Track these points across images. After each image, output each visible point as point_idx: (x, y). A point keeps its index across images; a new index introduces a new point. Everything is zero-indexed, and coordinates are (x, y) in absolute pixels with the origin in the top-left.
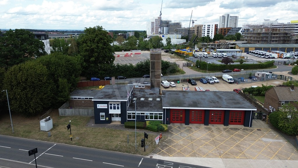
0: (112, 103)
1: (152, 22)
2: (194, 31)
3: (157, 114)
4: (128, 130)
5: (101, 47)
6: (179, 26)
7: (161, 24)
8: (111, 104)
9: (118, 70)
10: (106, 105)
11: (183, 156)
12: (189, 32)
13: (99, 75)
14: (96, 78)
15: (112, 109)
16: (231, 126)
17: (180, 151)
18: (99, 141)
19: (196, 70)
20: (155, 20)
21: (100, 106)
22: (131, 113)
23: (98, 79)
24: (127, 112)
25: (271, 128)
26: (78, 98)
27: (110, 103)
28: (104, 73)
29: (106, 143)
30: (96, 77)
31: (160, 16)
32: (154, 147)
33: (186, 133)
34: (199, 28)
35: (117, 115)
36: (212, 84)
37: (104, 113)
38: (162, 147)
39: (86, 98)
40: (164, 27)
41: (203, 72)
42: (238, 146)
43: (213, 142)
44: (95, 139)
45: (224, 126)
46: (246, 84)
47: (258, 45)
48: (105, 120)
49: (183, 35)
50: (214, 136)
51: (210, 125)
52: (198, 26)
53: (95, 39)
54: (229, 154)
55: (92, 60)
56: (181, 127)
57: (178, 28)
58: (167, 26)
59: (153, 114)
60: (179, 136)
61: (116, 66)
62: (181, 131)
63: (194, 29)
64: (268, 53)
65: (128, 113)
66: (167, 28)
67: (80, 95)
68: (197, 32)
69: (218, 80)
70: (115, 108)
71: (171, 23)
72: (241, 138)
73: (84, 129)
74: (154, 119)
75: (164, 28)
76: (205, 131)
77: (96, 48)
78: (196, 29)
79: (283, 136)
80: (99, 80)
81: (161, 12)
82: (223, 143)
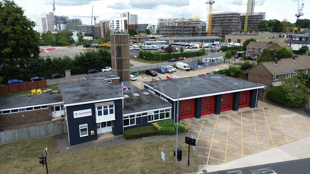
0: (101, 105)
1: (42, 18)
2: (99, 27)
3: (164, 111)
4: (134, 143)
5: (21, 32)
6: (79, 23)
7: (56, 21)
8: (100, 108)
9: (50, 66)
10: (90, 110)
11: (239, 157)
12: (93, 29)
13: (21, 75)
14: (16, 81)
15: (101, 115)
16: (241, 110)
17: (228, 151)
18: (105, 171)
19: (142, 62)
20: (46, 16)
21: (78, 113)
22: (128, 117)
23: (20, 81)
24: (124, 115)
25: (273, 105)
26: (12, 111)
27: (97, 106)
28: (28, 72)
29: (120, 171)
30: (16, 79)
31: (53, 10)
32: (195, 156)
33: (209, 129)
34: (104, 24)
35: (104, 124)
36: (171, 73)
37: (87, 124)
38: (201, 152)
39: (27, 109)
40: (61, 23)
41: (150, 63)
42: (272, 129)
43: (247, 131)
44: (94, 170)
45: (234, 111)
46: (201, 70)
47: (175, 38)
48: (87, 135)
49: (86, 33)
50: (239, 125)
51: (221, 113)
52: (103, 23)
53: (7, 19)
54: (277, 141)
55: (7, 51)
56: (195, 122)
57: (78, 25)
58: (65, 23)
59: (158, 112)
60: (205, 133)
61: (44, 61)
62: (201, 127)
63: (99, 26)
64: (191, 44)
65: (125, 118)
66: (64, 24)
67: (13, 105)
68: (104, 28)
69: (175, 69)
70: (106, 113)
71: (68, 19)
72: (263, 120)
73: (58, 159)
74: (159, 120)
75: (61, 25)
76: (223, 120)
77: (11, 33)
78: (101, 26)
79: (291, 110)
80: (22, 82)
81: (54, 6)
82: (257, 129)
